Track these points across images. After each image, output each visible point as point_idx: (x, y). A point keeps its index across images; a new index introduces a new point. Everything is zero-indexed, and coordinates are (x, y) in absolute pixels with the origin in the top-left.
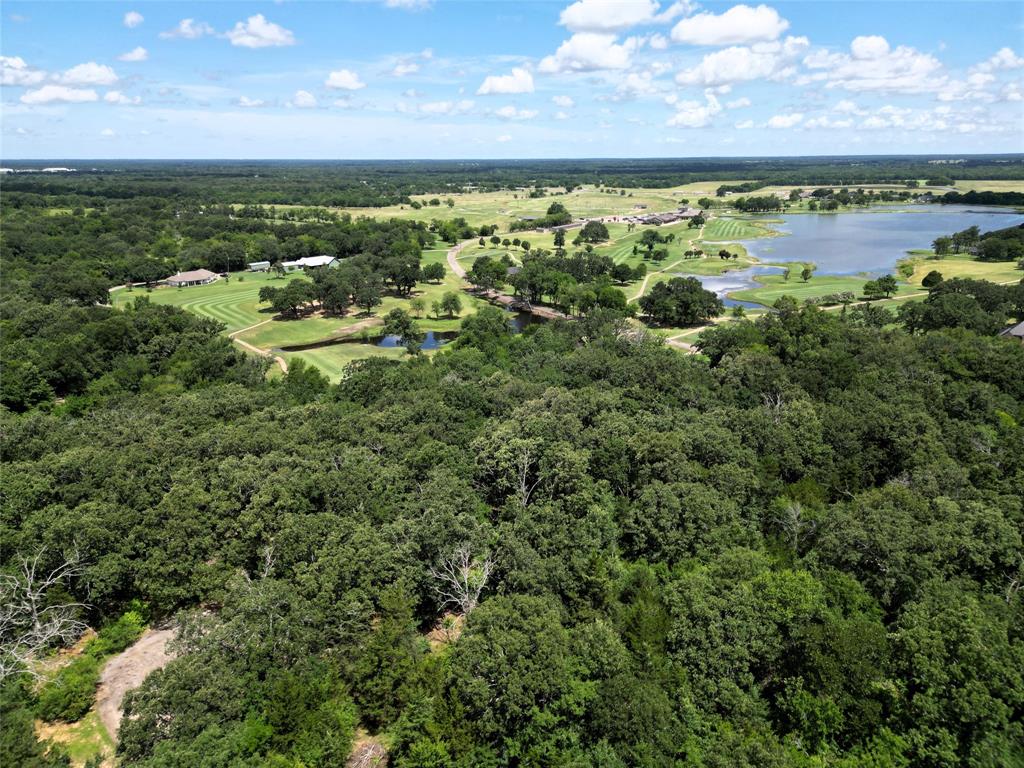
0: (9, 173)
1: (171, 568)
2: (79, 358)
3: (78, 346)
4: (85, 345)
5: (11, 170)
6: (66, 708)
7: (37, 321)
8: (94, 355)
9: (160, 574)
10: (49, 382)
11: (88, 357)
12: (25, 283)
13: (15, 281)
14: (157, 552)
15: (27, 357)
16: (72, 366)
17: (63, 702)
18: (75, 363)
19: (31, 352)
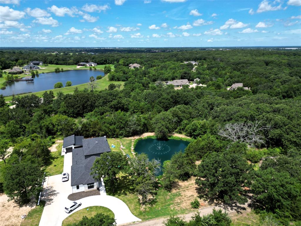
0: (296, 49)
1: (295, 140)
2: (294, 92)
3: (295, 88)
4: (297, 88)
5: (297, 49)
6: (252, 158)
7: (286, 81)
8: (298, 92)
9: (291, 140)
10: (282, 96)
11: (297, 92)
12: (288, 72)
13: (285, 71)
14: (292, 134)
15: (279, 87)
16: (291, 93)
17: (252, 156)
18: (292, 92)
19: (281, 87)
